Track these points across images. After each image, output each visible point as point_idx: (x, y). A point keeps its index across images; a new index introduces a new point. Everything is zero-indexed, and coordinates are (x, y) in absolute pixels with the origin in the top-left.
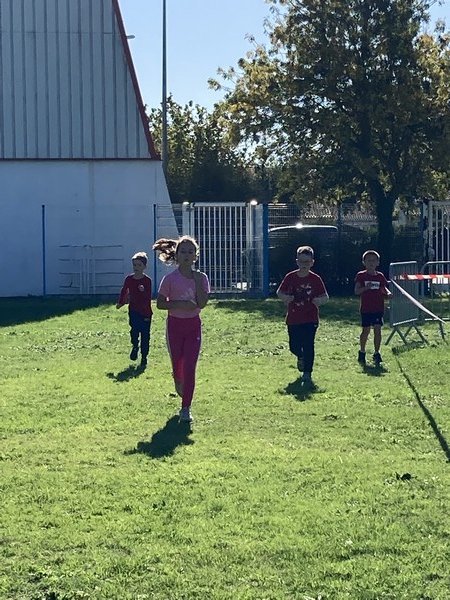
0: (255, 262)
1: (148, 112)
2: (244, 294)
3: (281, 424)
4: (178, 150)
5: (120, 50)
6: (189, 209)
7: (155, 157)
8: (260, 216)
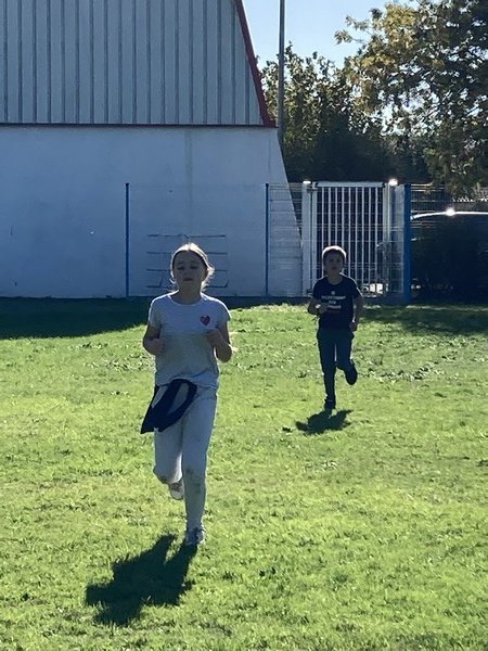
0: (394, 257)
2: (379, 299)
3: (424, 470)
4: (298, 114)
6: (310, 190)
7: (268, 123)
8: (401, 200)
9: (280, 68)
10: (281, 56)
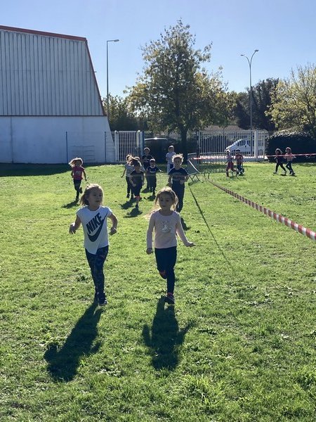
0: (140, 152)
6: (117, 133)
7: (105, 115)
8: (141, 136)
9: (107, 99)
10: (108, 96)
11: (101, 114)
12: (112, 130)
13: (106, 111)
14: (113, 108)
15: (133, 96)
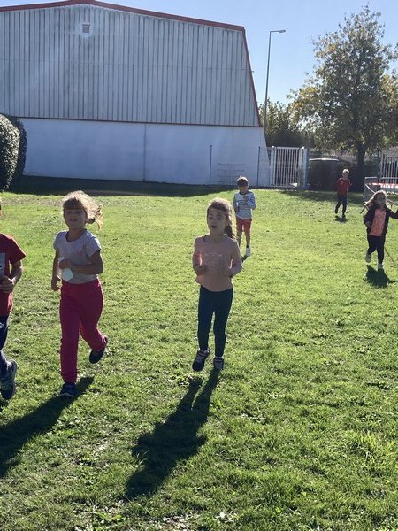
0: (302, 174)
1: (259, 105)
2: (296, 188)
4: (271, 123)
5: (248, 77)
6: (274, 149)
7: (261, 126)
8: (305, 154)
9: (265, 106)
11: (256, 124)
12: (269, 145)
13: (263, 122)
14: (271, 118)
15: (298, 102)
